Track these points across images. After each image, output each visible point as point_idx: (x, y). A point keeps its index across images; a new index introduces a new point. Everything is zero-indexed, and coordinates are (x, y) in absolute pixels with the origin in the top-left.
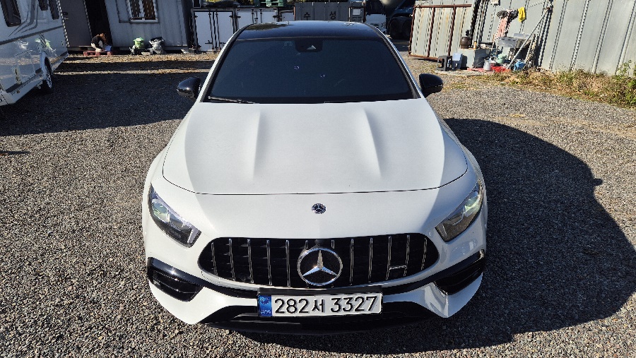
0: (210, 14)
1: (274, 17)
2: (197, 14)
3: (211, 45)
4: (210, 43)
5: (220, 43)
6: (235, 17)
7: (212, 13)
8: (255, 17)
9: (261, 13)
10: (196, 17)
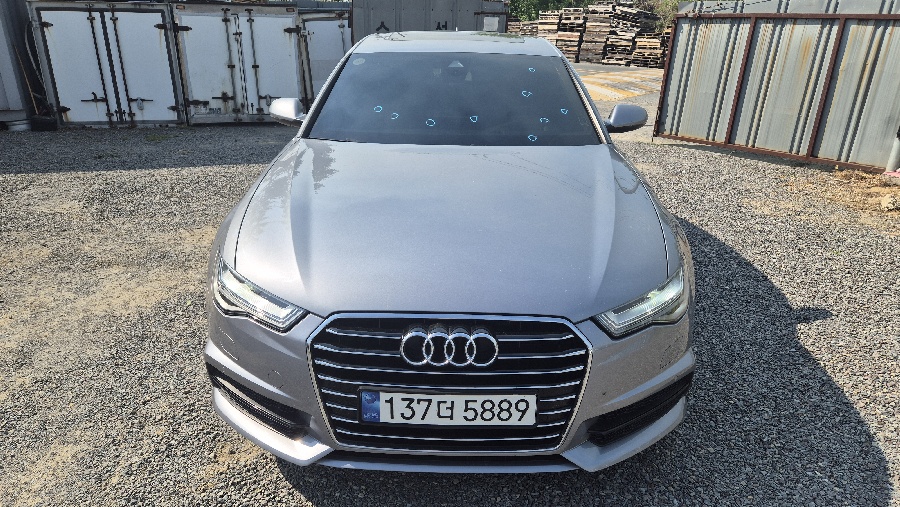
0: (91, 19)
1: (289, 30)
2: (46, 16)
3: (102, 106)
4: (96, 100)
5: (130, 100)
6: (172, 30)
7: (96, 15)
8: (233, 29)
9: (251, 21)
10: (47, 25)
